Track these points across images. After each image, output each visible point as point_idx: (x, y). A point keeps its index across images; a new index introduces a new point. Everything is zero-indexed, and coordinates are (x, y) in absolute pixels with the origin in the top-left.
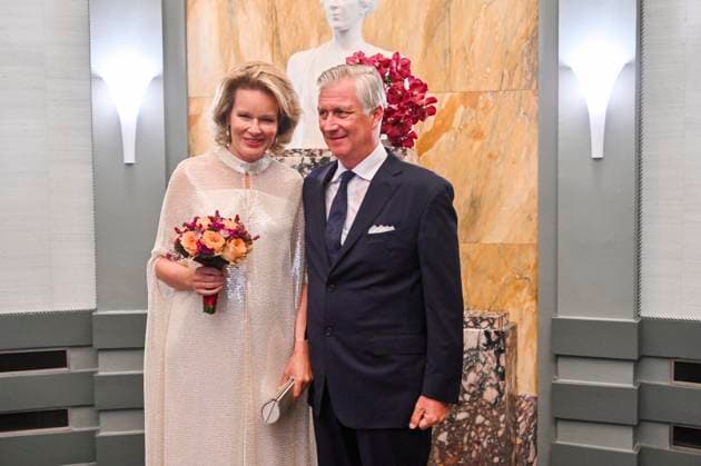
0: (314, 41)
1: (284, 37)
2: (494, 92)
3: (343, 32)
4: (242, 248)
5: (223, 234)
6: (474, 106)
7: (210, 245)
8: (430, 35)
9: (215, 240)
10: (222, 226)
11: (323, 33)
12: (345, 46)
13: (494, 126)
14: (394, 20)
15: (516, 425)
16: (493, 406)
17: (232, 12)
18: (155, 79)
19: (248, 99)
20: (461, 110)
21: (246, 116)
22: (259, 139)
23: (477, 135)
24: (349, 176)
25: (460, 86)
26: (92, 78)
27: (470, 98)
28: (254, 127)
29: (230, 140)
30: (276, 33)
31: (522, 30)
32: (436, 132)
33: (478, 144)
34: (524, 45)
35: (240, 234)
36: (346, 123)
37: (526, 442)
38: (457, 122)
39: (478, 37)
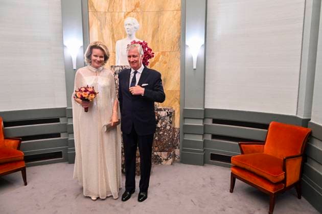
0: (123, 38)
1: (115, 36)
2: (169, 52)
3: (130, 35)
4: (93, 96)
5: (88, 93)
6: (164, 55)
7: (84, 96)
8: (153, 37)
9: (85, 95)
10: (88, 91)
11: (125, 35)
12: (131, 39)
13: (169, 60)
14: (144, 32)
15: (174, 135)
16: (169, 130)
17: (101, 29)
18: (81, 47)
19: (96, 51)
20: (161, 56)
21: (96, 56)
22: (100, 62)
23: (165, 63)
24: (136, 72)
25: (161, 50)
26: (64, 46)
27: (163, 53)
28: (98, 59)
29: (91, 62)
30: (113, 35)
31: (176, 36)
32: (155, 62)
33: (165, 65)
34: (177, 40)
35: (93, 93)
36: (136, 59)
37: (177, 139)
38: (160, 59)
39: (165, 37)
